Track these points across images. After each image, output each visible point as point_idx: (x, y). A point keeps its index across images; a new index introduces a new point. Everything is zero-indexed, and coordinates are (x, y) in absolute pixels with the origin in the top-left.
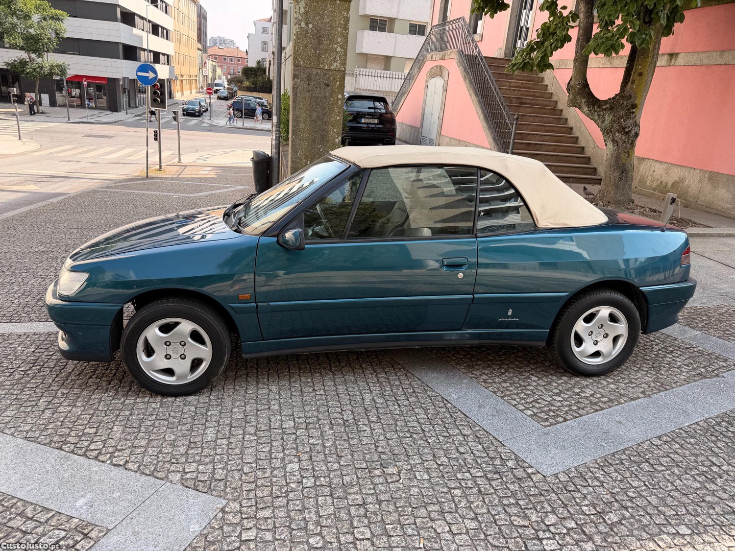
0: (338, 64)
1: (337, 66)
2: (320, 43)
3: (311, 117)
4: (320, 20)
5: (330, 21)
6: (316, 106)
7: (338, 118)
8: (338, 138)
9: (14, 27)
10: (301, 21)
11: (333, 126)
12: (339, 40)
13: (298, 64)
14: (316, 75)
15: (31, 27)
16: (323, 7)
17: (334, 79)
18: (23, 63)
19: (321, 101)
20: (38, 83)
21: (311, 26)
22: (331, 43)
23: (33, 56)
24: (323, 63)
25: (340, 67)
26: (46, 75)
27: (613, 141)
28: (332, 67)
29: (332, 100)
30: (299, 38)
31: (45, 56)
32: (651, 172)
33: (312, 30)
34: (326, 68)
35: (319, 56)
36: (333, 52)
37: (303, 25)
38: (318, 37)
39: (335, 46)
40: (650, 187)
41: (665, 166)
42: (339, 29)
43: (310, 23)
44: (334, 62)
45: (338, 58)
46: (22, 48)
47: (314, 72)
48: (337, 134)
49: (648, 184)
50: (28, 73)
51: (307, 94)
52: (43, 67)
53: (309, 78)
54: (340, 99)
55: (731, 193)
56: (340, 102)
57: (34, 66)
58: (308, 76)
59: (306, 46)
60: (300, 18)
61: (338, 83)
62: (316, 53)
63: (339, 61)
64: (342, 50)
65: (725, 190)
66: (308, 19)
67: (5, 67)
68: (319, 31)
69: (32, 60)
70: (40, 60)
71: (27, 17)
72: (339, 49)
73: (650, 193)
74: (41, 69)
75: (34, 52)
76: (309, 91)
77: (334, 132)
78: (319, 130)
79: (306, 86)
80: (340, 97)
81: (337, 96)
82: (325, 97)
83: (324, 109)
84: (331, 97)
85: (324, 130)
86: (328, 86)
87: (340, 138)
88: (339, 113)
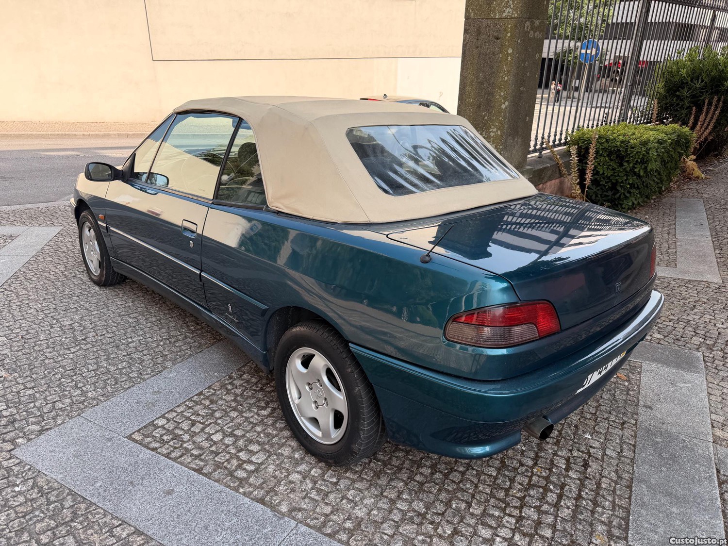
0: (511, 10)
1: (509, 12)
3: (478, 79)
6: (484, 64)
7: (506, 78)
8: (504, 103)
11: (500, 89)
13: (468, 16)
14: (486, 27)
17: (505, 30)
19: (490, 58)
24: (494, 12)
25: (513, 14)
28: (504, 15)
29: (501, 56)
34: (497, 17)
35: (490, 3)
44: (506, 7)
47: (485, 22)
51: (475, 52)
53: (479, 32)
54: (510, 54)
56: (509, 59)
58: (478, 30)
61: (509, 35)
63: (512, 6)
76: (478, 47)
77: (500, 96)
78: (486, 94)
79: (475, 41)
80: (510, 51)
81: (507, 51)
82: (494, 53)
83: (492, 67)
84: (501, 53)
85: (490, 93)
86: (498, 39)
87: (507, 103)
88: (508, 71)
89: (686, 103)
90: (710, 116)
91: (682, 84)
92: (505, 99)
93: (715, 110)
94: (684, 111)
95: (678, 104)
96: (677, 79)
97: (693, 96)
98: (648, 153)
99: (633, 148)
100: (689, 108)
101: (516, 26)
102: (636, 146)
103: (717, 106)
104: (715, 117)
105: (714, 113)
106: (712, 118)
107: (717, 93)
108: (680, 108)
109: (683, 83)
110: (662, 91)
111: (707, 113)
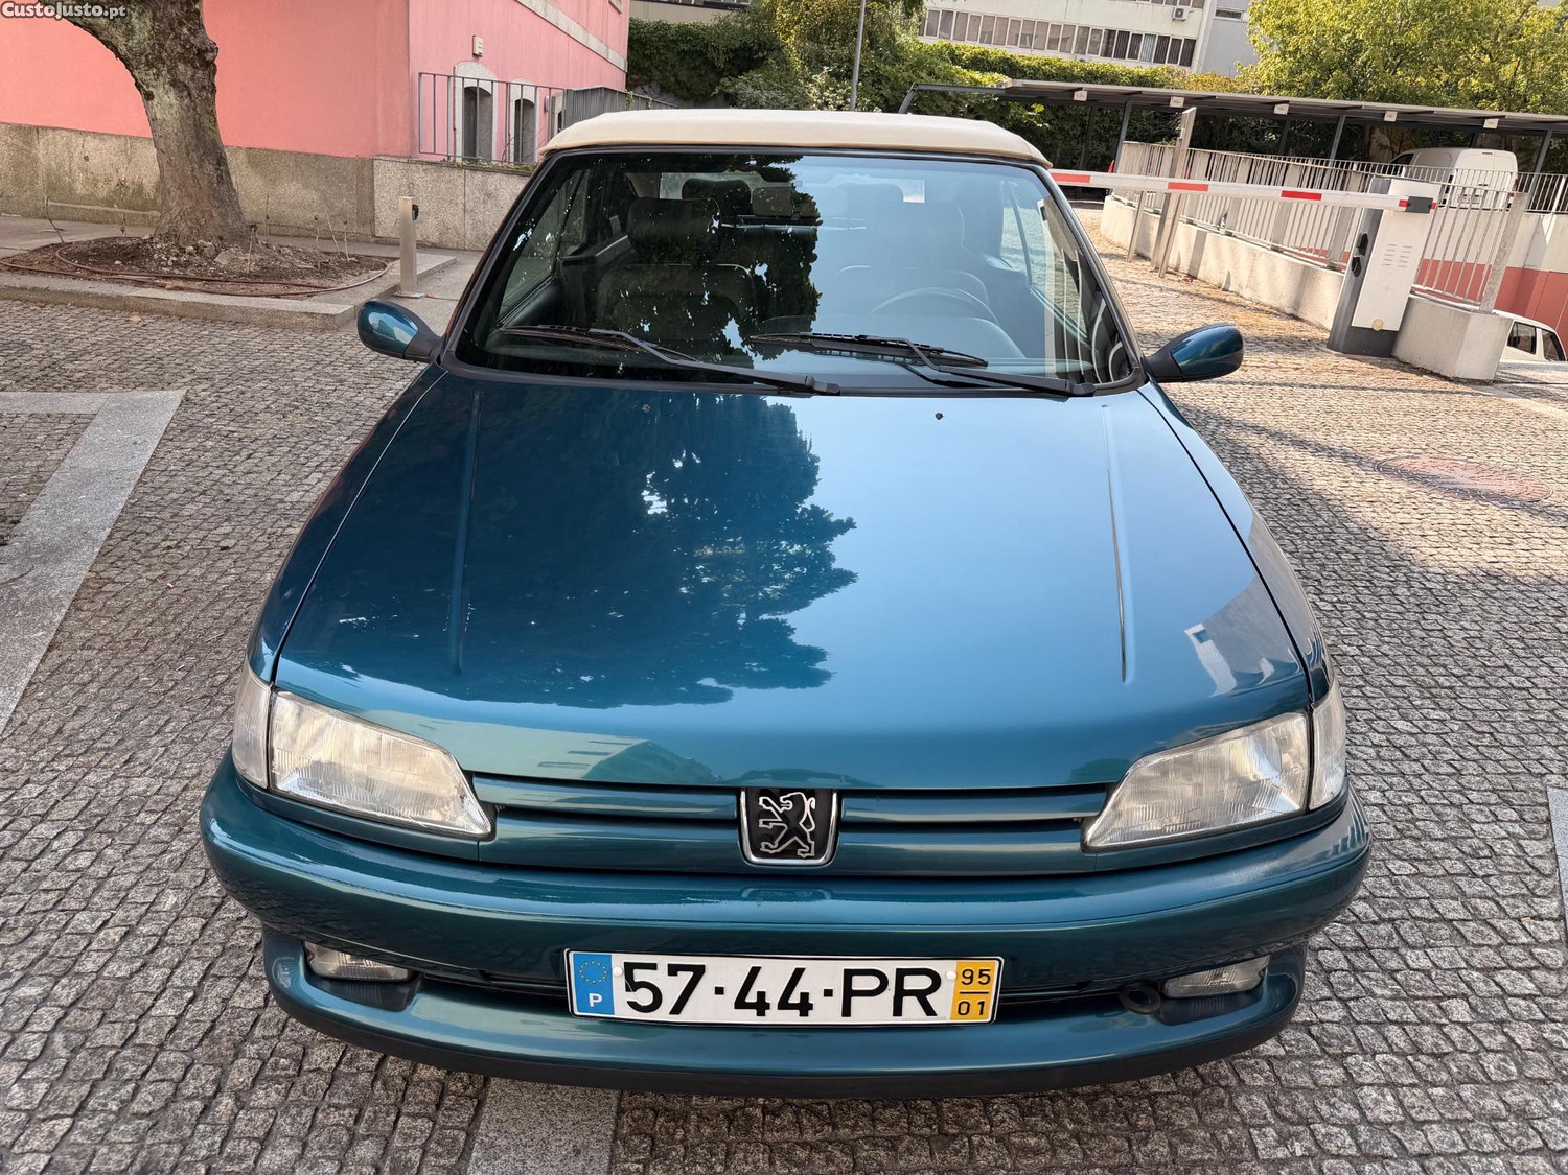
27: (174, 83)
32: (77, 159)
40: (91, 199)
41: (112, 144)
49: (80, 189)
55: (316, 189)
65: (300, 185)
73: (98, 212)
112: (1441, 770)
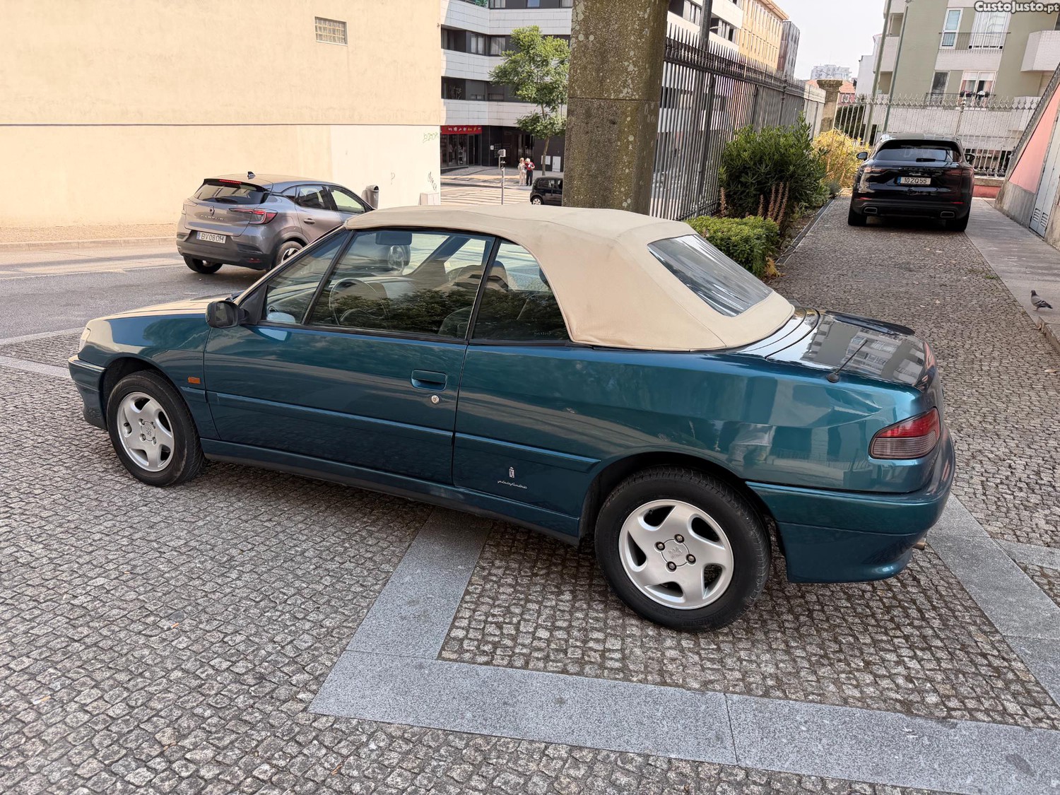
0: (630, 90)
1: (628, 93)
2: (604, 60)
3: (589, 171)
4: (604, 27)
5: (619, 27)
6: (597, 153)
7: (627, 171)
8: (626, 201)
9: (530, 74)
10: (579, 32)
11: (619, 183)
12: (632, 53)
13: (574, 94)
14: (598, 109)
15: (548, 73)
16: (610, 8)
17: (623, 113)
18: (536, 119)
19: (604, 146)
20: (548, 143)
21: (591, 38)
22: (620, 60)
23: (547, 109)
24: (608, 91)
25: (633, 95)
26: (558, 133)
28: (621, 96)
29: (619, 144)
30: (575, 58)
31: (559, 110)
33: (593, 44)
34: (612, 97)
35: (602, 81)
36: (623, 72)
37: (581, 37)
38: (602, 54)
39: (626, 64)
42: (632, 38)
43: (591, 33)
44: (624, 87)
45: (630, 81)
46: (535, 101)
47: (596, 104)
48: (625, 195)
50: (538, 131)
51: (584, 137)
52: (554, 124)
53: (588, 114)
54: (631, 142)
56: (630, 147)
57: (545, 122)
58: (586, 112)
59: (585, 68)
60: (578, 28)
61: (629, 119)
62: (598, 76)
63: (631, 86)
64: (636, 69)
66: (588, 27)
67: (517, 126)
68: (603, 44)
69: (545, 115)
70: (553, 115)
71: (545, 62)
72: (631, 68)
74: (552, 126)
75: (548, 104)
76: (587, 132)
77: (620, 192)
78: (600, 189)
79: (584, 125)
80: (631, 138)
81: (627, 138)
82: (609, 140)
83: (607, 157)
84: (619, 140)
85: (606, 189)
86: (614, 123)
87: (629, 201)
88: (629, 162)
89: (752, 190)
90: (778, 205)
91: (745, 170)
92: (627, 196)
93: (782, 198)
94: (751, 200)
95: (744, 192)
96: (738, 163)
97: (759, 183)
98: (752, 251)
99: (736, 246)
100: (757, 197)
101: (637, 110)
102: (738, 244)
103: (783, 194)
104: (783, 206)
105: (781, 202)
106: (780, 206)
107: (781, 178)
108: (745, 196)
109: (745, 168)
110: (724, 177)
111: (775, 201)
112: (66, 566)
